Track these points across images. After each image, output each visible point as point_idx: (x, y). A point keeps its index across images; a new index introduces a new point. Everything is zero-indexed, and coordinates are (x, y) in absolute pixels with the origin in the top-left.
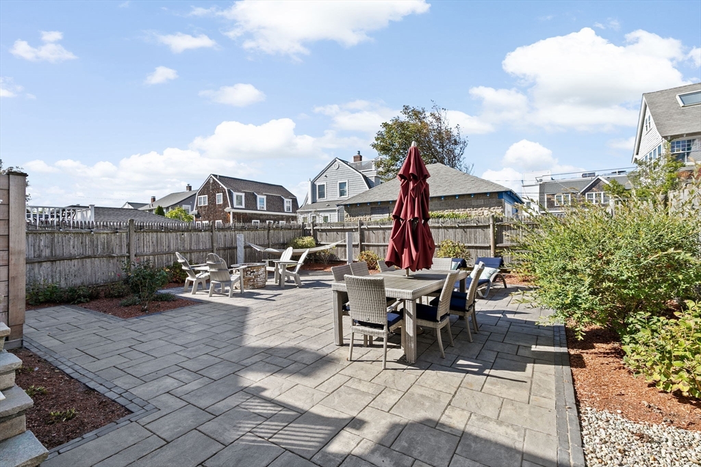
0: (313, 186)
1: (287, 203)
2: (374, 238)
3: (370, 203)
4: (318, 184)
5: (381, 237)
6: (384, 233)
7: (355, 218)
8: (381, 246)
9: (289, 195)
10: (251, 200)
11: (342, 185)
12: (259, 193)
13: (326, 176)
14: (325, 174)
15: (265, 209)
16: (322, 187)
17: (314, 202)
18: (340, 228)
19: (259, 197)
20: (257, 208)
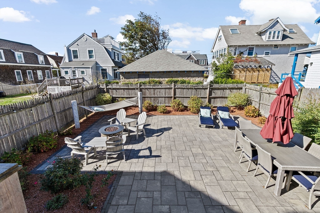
0: (68, 50)
1: (41, 58)
2: (148, 93)
3: (138, 72)
4: (72, 49)
5: (152, 92)
6: (154, 91)
7: (128, 80)
8: (152, 97)
9: (40, 53)
10: (10, 55)
11: (90, 52)
12: (15, 50)
13: (77, 45)
14: (76, 43)
15: (24, 62)
16: (75, 52)
17: (70, 61)
19: (17, 53)
20: (16, 61)
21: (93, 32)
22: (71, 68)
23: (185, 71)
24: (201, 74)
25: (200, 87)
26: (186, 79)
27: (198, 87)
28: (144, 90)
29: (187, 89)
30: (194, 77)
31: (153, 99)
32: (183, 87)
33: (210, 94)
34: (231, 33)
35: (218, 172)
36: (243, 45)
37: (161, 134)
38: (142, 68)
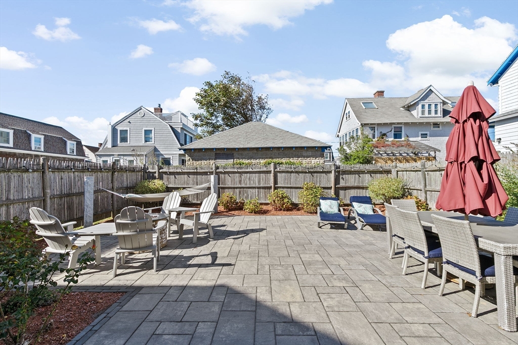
0: (114, 130)
1: (71, 145)
2: (230, 180)
3: (216, 149)
4: (119, 128)
5: (237, 179)
6: (241, 177)
7: (198, 163)
8: (237, 188)
9: (72, 137)
10: (23, 139)
11: (147, 132)
12: (34, 132)
13: (129, 122)
14: (128, 120)
15: (43, 150)
16: (124, 132)
17: (114, 145)
18: (193, 171)
19: (34, 136)
20: (31, 148)
21: (157, 106)
22: (113, 155)
23: (292, 148)
24: (319, 153)
25: (319, 170)
26: (295, 161)
27: (315, 170)
28: (222, 176)
29: (296, 172)
30: (308, 157)
31: (237, 191)
32: (290, 170)
33: (337, 181)
34: (364, 108)
35: (357, 289)
36: (384, 124)
37: (244, 236)
38: (222, 144)
